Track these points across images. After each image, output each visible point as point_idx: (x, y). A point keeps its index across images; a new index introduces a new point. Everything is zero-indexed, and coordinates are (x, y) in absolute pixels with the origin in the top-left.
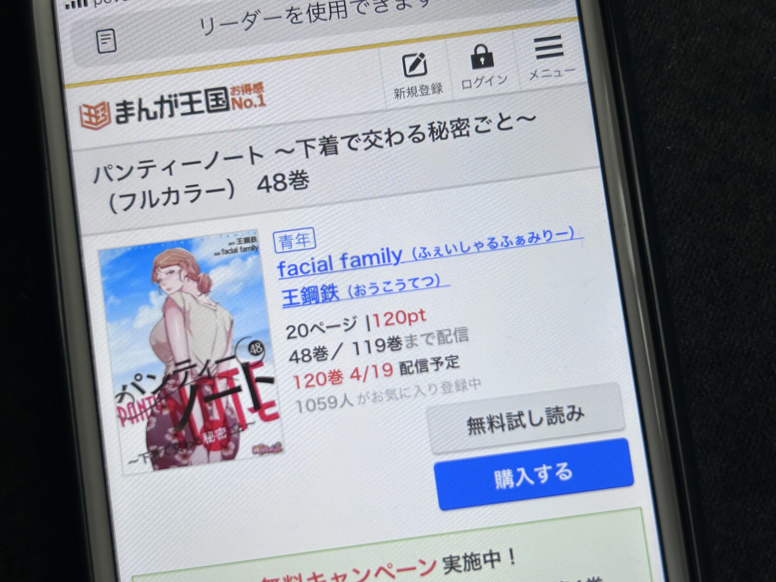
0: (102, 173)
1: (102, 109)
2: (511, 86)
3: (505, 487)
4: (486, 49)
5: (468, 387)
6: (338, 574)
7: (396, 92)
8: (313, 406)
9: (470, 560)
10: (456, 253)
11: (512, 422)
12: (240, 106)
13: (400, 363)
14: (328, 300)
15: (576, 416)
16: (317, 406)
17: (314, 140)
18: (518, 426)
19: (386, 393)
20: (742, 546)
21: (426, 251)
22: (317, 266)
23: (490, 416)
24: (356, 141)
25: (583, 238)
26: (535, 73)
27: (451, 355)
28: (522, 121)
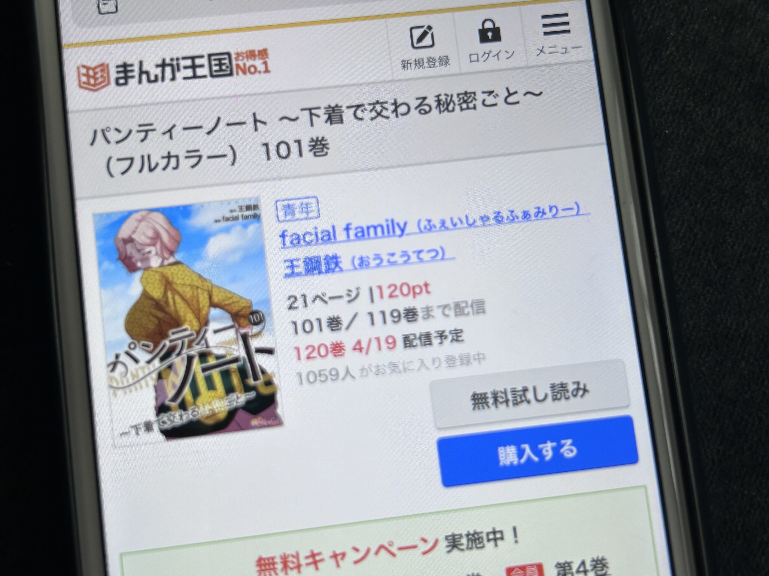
0: (99, 135)
1: (102, 71)
2: (517, 61)
3: (508, 463)
4: (494, 24)
5: (472, 361)
6: (338, 552)
7: (403, 64)
8: (314, 378)
9: (473, 538)
10: (462, 226)
11: (516, 397)
12: (244, 73)
13: (403, 335)
14: (332, 271)
15: (581, 393)
16: (318, 378)
17: (318, 108)
18: (522, 401)
19: (388, 365)
20: (739, 528)
21: (431, 223)
22: (320, 236)
23: (494, 390)
24: (362, 111)
25: (588, 214)
26: (542, 49)
27: (455, 328)
28: (529, 96)
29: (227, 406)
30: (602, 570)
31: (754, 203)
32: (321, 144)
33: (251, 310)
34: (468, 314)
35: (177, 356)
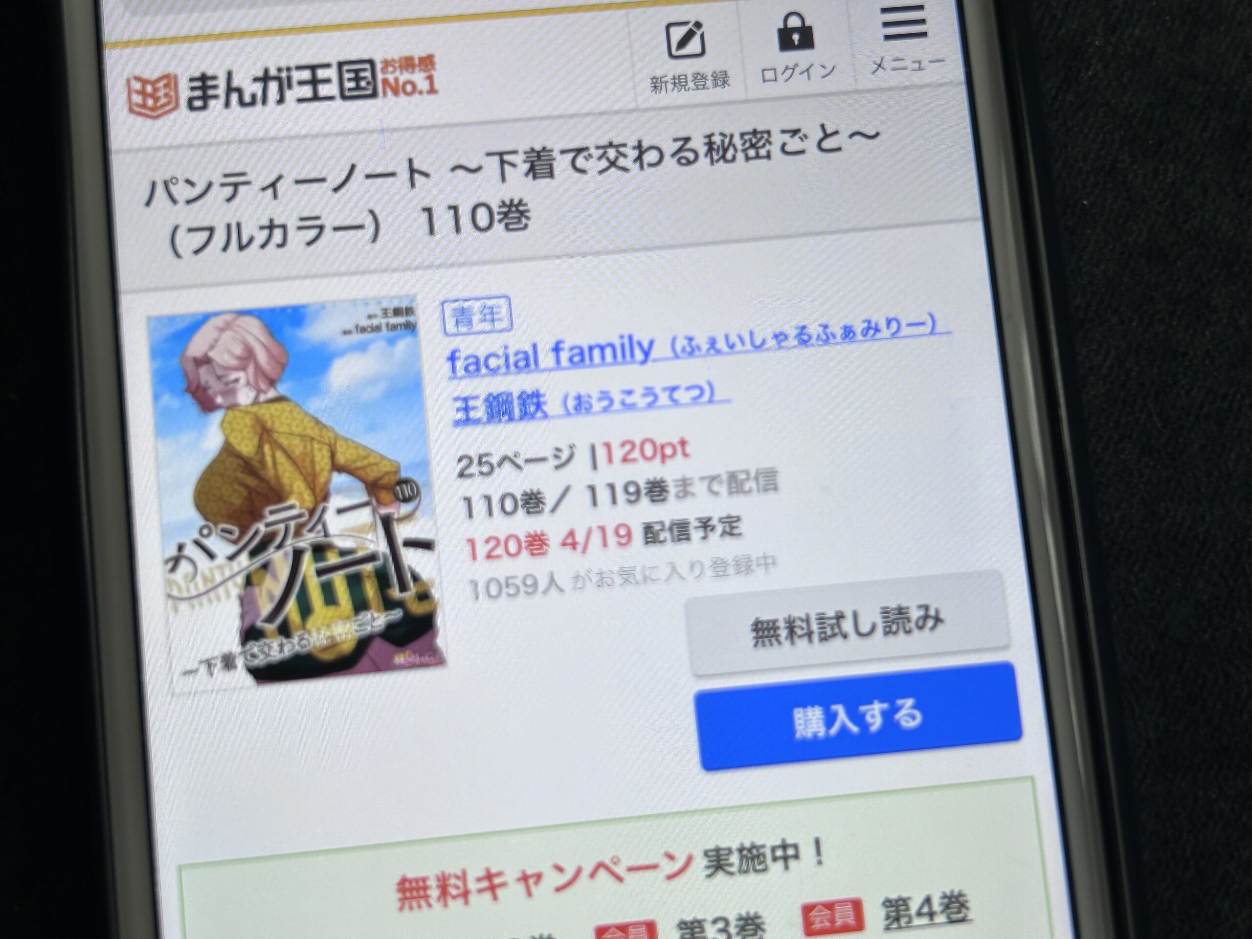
0: (160, 190)
1: (166, 86)
2: (841, 81)
3: (809, 735)
4: (803, 20)
5: (753, 567)
6: (529, 872)
7: (653, 83)
8: (498, 590)
9: (749, 855)
10: (743, 348)
11: (825, 628)
12: (396, 92)
13: (644, 523)
14: (530, 417)
15: (930, 623)
16: (505, 590)
17: (515, 152)
18: (834, 635)
19: (618, 572)
20: (1189, 852)
21: (694, 343)
22: (512, 360)
23: (790, 616)
24: (585, 158)
25: (949, 333)
26: (882, 62)
27: (729, 514)
28: (857, 138)
29: (356, 631)
30: (959, 912)
31: (1225, 321)
32: (518, 211)
33: (398, 477)
34: (750, 491)
35: (275, 550)
